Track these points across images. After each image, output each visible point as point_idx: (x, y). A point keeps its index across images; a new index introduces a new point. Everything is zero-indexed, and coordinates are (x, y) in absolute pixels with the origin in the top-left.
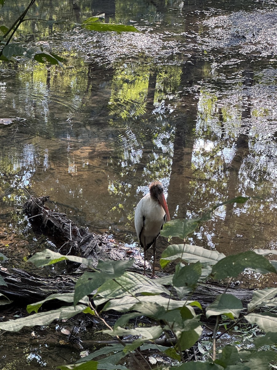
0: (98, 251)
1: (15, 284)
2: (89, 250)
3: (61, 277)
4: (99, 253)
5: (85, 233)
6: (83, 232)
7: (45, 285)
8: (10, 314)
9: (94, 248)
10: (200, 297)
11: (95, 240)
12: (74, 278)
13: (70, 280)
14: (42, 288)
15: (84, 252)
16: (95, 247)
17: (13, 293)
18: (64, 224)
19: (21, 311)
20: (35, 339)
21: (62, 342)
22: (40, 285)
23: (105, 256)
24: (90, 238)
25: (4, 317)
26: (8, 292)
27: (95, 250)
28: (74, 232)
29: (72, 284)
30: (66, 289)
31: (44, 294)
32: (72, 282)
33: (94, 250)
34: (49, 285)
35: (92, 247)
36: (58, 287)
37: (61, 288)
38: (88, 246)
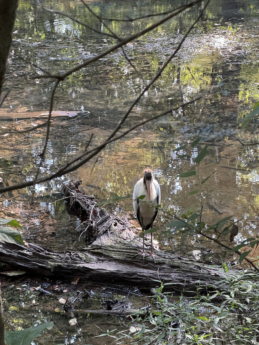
0: (112, 230)
1: (27, 257)
2: (104, 229)
3: (70, 252)
4: (112, 232)
5: (104, 214)
6: (102, 213)
7: (53, 259)
8: (20, 283)
9: (109, 228)
10: (189, 274)
11: (111, 220)
12: (82, 254)
13: (77, 255)
14: (50, 261)
15: (99, 231)
16: (110, 226)
17: (24, 265)
18: (89, 206)
19: (29, 281)
20: (34, 306)
21: (57, 310)
22: (48, 258)
23: (116, 235)
24: (107, 218)
25: (13, 286)
26: (19, 264)
27: (110, 229)
28: (95, 213)
29: (78, 259)
30: (71, 263)
31: (50, 267)
32: (79, 257)
33: (108, 229)
34: (57, 259)
35: (107, 227)
36: (64, 261)
37: (67, 262)
38: (103, 226)
